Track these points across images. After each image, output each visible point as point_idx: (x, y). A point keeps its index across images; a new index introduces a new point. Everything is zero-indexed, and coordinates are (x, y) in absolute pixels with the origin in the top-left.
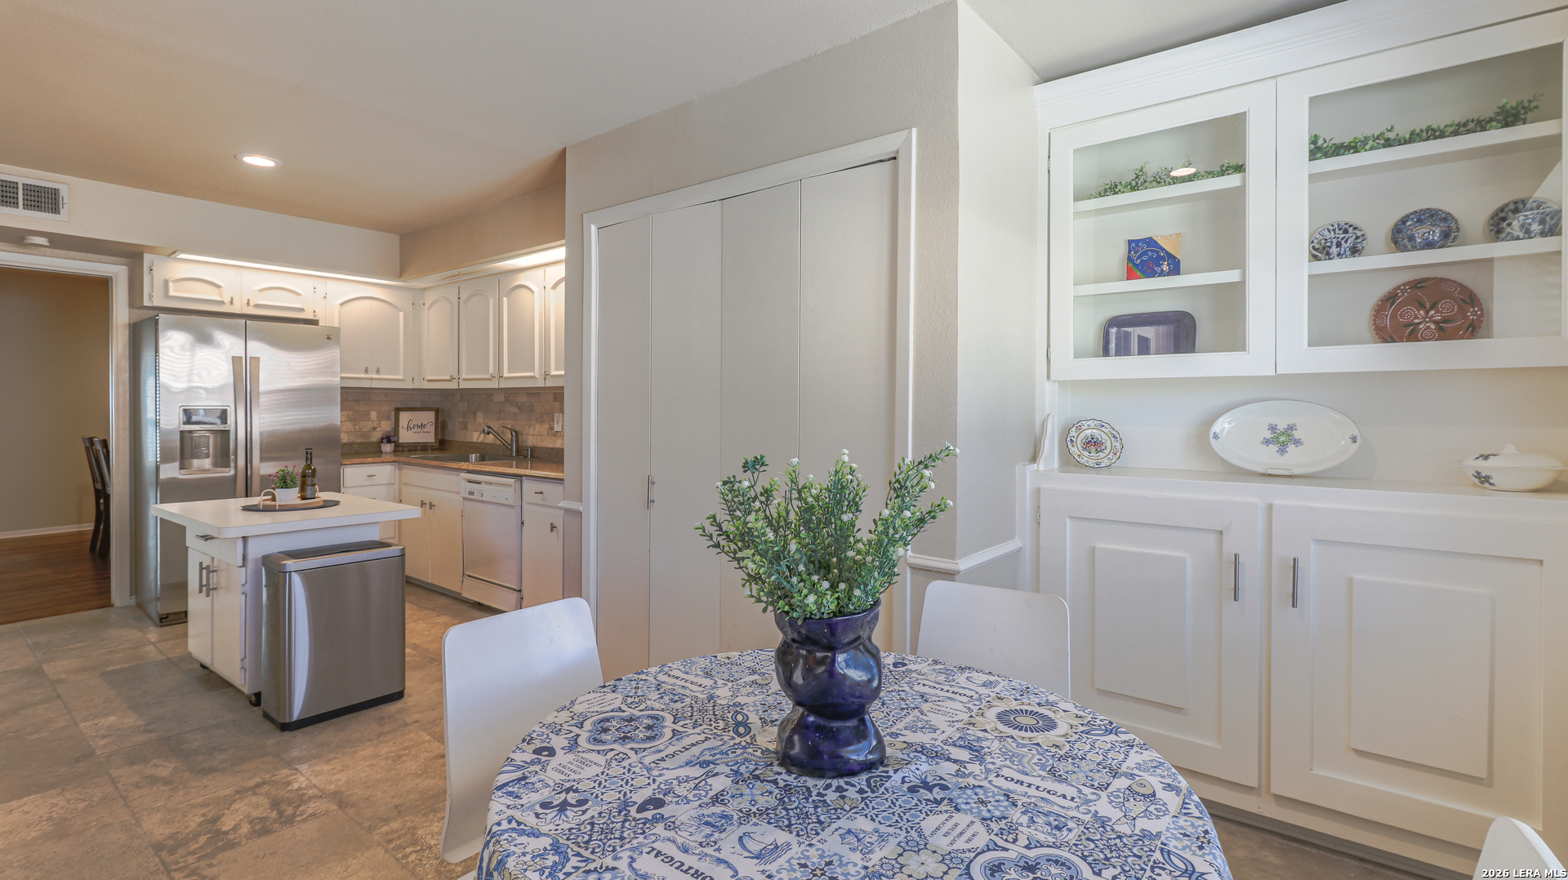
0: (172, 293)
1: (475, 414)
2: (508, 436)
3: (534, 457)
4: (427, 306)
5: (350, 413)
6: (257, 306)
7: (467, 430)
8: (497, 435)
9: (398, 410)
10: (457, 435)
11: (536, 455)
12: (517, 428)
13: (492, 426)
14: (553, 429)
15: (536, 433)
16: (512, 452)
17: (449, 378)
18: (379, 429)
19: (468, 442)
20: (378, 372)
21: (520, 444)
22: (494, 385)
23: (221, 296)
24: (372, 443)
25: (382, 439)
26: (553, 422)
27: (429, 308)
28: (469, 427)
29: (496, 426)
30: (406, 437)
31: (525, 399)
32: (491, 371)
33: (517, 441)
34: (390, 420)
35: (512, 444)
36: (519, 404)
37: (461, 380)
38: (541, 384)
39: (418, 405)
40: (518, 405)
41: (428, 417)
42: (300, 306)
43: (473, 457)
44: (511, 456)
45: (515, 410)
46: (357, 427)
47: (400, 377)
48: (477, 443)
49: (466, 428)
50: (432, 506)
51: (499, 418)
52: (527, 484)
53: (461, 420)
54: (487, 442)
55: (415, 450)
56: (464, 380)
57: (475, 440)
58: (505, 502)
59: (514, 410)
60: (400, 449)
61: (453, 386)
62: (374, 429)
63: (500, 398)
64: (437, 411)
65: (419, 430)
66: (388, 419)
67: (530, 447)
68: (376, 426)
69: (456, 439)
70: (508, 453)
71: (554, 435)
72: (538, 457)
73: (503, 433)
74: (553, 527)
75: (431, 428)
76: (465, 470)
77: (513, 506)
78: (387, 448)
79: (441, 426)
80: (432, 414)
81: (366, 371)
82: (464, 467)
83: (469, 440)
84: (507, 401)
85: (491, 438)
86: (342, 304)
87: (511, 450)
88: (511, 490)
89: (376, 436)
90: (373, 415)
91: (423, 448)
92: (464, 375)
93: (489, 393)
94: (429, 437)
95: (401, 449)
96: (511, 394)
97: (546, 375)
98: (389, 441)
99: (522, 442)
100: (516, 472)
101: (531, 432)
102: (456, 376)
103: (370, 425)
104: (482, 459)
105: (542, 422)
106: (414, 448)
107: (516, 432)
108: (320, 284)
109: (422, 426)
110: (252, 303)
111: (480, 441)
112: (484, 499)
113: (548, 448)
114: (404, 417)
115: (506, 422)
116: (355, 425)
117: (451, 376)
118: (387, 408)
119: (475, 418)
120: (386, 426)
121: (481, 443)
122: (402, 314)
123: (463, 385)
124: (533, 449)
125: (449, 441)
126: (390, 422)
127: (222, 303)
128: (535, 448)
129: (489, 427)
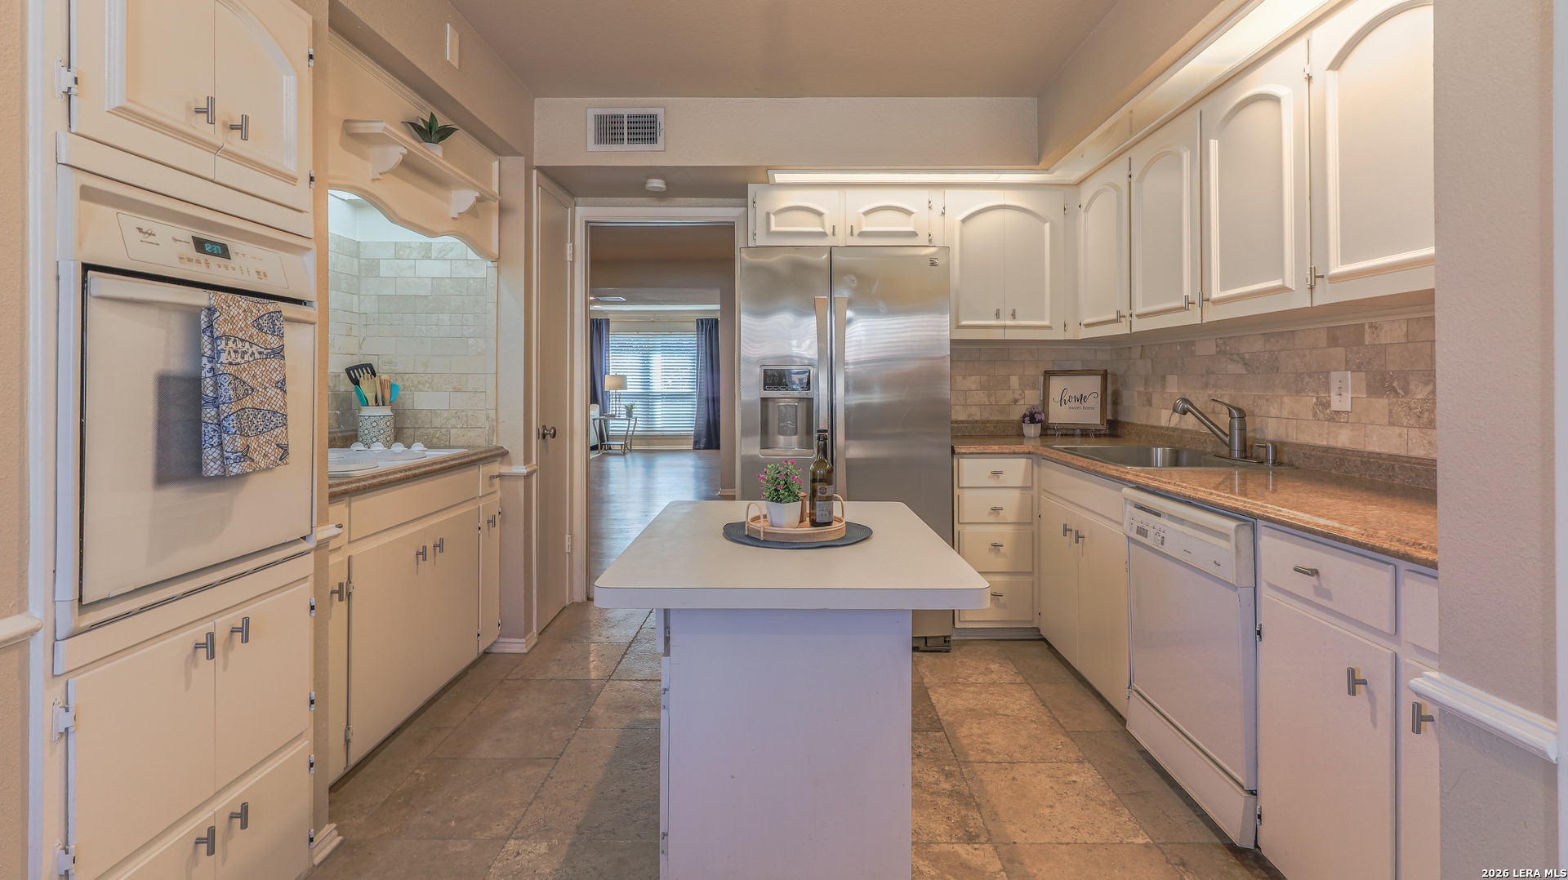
0: (773, 228)
1: (1164, 378)
2: (1223, 420)
3: (1281, 464)
4: (1083, 208)
5: (984, 378)
6: (862, 234)
7: (1151, 405)
8: (1202, 417)
9: (1048, 374)
10: (1137, 413)
11: (1285, 459)
12: (1243, 404)
13: (1192, 399)
14: (1327, 405)
15: (1285, 414)
16: (1231, 450)
17: (1114, 316)
18: (1022, 402)
19: (1152, 427)
20: (1014, 316)
21: (1250, 434)
22: (1192, 318)
23: (823, 226)
24: (1013, 421)
25: (1025, 416)
26: (1328, 390)
27: (1086, 211)
28: (1155, 401)
29: (1200, 399)
30: (1059, 414)
31: (1258, 346)
32: (1187, 291)
33: (1243, 429)
34: (1038, 389)
35: (1231, 435)
36: (1247, 356)
37: (1134, 319)
38: (1301, 301)
39: (1078, 367)
40: (1243, 359)
41: (1091, 385)
42: (911, 229)
43: (1159, 453)
44: (1230, 457)
45: (1239, 369)
46: (993, 399)
47: (1046, 323)
48: (1167, 428)
49: (1149, 403)
50: (1078, 537)
51: (1206, 385)
52: (1269, 543)
53: (1142, 389)
54: (1184, 426)
55: (1073, 435)
56: (1140, 316)
57: (1164, 423)
58: (1213, 570)
59: (1237, 369)
60: (1047, 431)
61: (1121, 329)
62: (1016, 401)
63: (1206, 348)
64: (1105, 375)
65: (1078, 404)
66: (1034, 387)
67: (1272, 443)
68: (1017, 397)
69: (1135, 421)
70: (1225, 451)
71: (1331, 419)
72: (1291, 465)
73: (1213, 412)
74: (1354, 682)
75: (1095, 402)
76: (1130, 482)
77: (1234, 587)
78: (1032, 430)
79: (1112, 398)
80: (1097, 380)
81: (998, 315)
82: (1129, 477)
83: (1155, 424)
84: (1221, 352)
85: (1190, 422)
86: (964, 221)
87: (1230, 445)
88: (1229, 546)
89: (1016, 414)
90: (1014, 381)
91: (1085, 433)
92: (1139, 309)
93: (1185, 337)
94: (1091, 415)
95: (1053, 432)
96: (1229, 332)
97: (1315, 278)
98: (1033, 420)
99: (1254, 430)
100: (1239, 505)
101: (1274, 411)
102: (1125, 312)
103: (1010, 396)
104: (1175, 461)
105: (1298, 392)
106: (1069, 432)
107: (1239, 410)
108: (936, 196)
109: (1082, 399)
110: (856, 232)
111: (1172, 424)
112: (1165, 549)
113: (1314, 448)
114: (1057, 385)
115: (1220, 392)
116: (989, 396)
117: (1118, 312)
118: (1035, 372)
119: (1164, 387)
120: (1032, 398)
121: (1174, 429)
122: (1047, 225)
123: (1140, 326)
124: (1278, 447)
125: (1124, 423)
126: (1037, 392)
127: (823, 235)
128: (1283, 444)
129: (1186, 400)
